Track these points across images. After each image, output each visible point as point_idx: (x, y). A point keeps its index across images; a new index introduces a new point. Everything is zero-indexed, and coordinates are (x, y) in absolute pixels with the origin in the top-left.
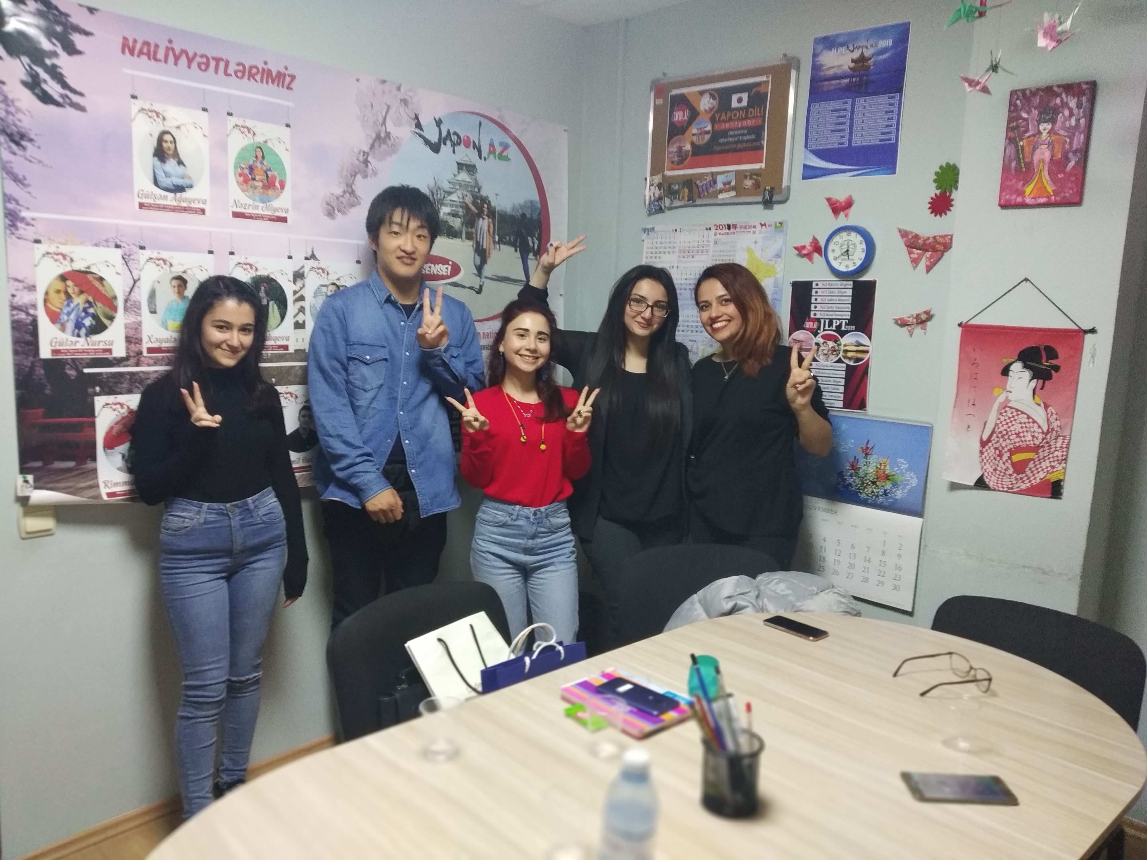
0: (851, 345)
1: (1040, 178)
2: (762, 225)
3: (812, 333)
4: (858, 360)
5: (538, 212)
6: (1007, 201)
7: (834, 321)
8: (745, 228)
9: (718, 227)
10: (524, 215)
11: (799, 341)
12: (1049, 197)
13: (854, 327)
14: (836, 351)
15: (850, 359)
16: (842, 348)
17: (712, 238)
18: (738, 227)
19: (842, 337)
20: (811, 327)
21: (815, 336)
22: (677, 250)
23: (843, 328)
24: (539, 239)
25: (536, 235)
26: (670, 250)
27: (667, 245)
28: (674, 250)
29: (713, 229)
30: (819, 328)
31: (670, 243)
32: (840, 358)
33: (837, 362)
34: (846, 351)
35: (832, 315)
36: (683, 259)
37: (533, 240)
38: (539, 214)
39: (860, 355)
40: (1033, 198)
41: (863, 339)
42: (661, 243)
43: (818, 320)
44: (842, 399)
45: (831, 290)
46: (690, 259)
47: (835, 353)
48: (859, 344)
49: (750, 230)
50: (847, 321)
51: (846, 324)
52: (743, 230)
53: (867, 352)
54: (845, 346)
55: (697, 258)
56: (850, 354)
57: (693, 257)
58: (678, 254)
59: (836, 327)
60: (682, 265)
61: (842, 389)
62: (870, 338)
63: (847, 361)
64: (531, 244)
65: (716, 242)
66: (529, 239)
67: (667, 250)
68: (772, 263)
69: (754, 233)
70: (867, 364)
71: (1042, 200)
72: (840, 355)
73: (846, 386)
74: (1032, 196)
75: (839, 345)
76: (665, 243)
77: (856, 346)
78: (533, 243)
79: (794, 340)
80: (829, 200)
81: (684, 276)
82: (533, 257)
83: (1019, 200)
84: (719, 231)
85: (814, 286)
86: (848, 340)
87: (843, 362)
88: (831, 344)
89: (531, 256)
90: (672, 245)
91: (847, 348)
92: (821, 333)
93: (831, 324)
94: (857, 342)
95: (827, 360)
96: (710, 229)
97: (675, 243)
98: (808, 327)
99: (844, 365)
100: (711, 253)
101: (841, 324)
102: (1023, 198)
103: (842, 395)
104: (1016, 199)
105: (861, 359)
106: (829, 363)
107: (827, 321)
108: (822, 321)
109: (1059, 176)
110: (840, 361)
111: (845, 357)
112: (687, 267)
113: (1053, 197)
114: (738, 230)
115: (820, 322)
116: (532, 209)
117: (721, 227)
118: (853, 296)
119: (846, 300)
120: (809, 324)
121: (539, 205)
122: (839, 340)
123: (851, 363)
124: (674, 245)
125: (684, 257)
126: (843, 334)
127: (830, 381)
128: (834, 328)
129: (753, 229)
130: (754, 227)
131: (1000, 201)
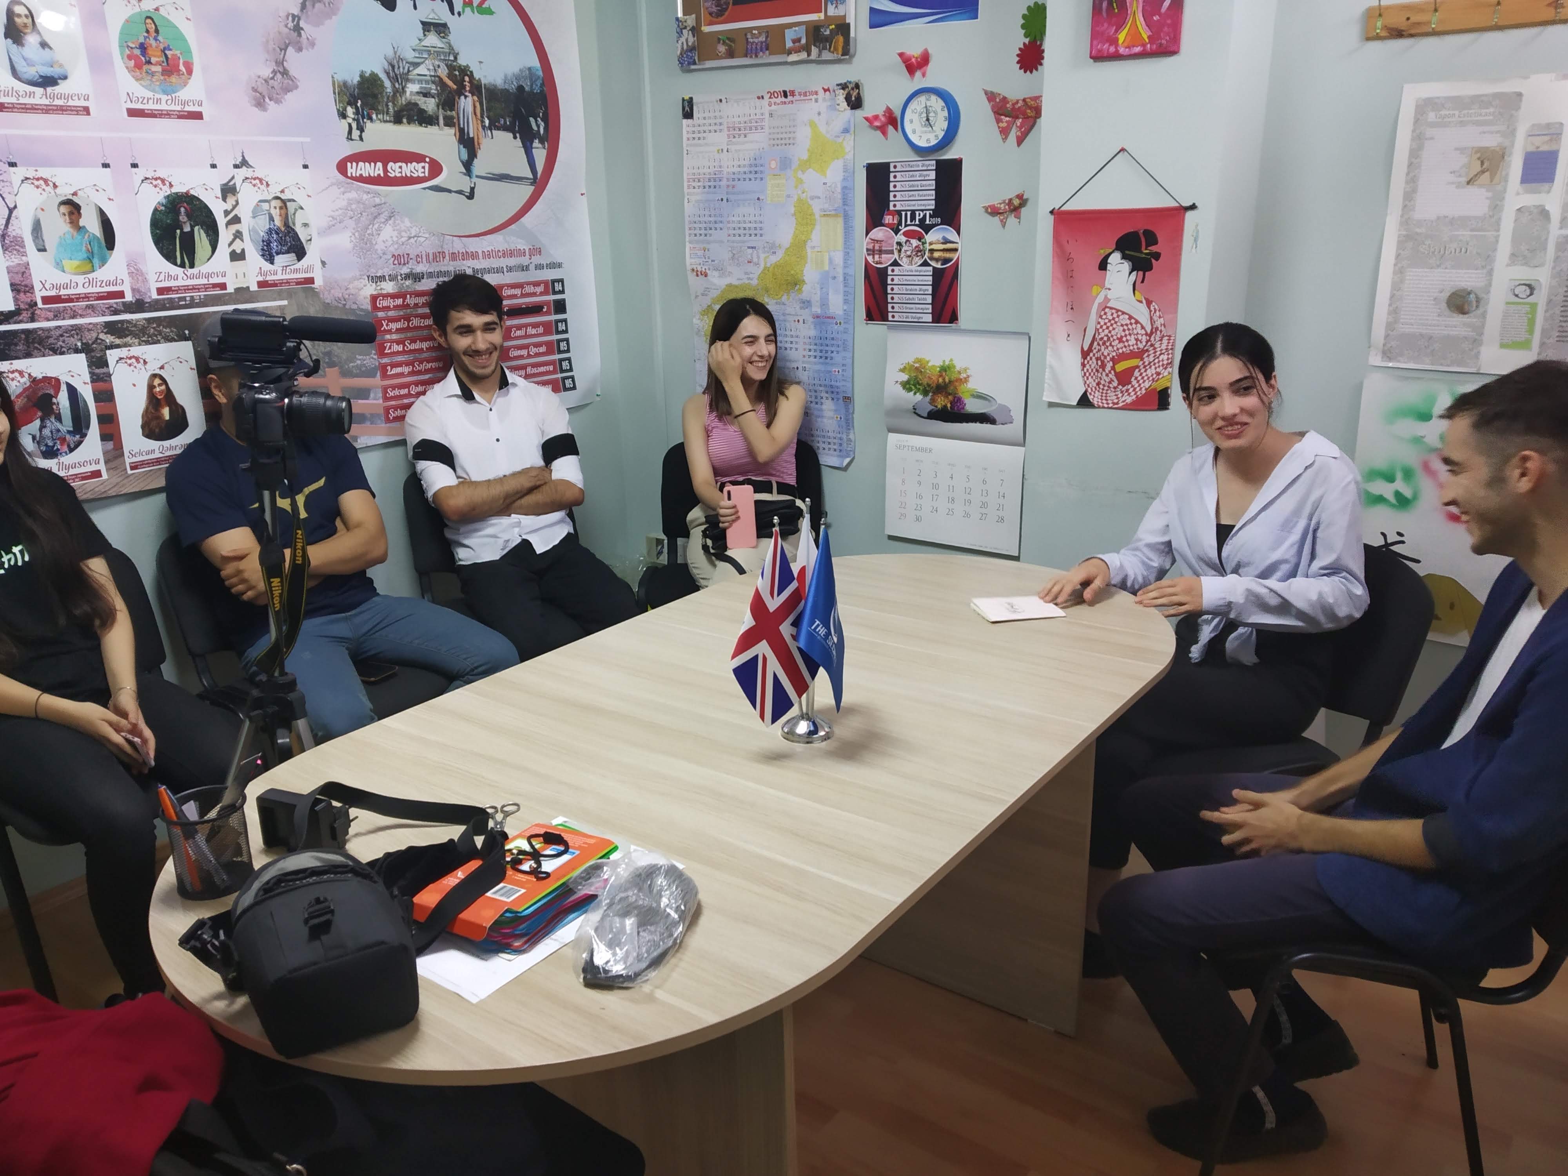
0: (938, 243)
1: (1134, 21)
2: (825, 90)
3: (892, 229)
4: (946, 261)
5: (539, 83)
6: (1099, 51)
7: (917, 213)
8: (805, 94)
9: (772, 95)
10: (520, 88)
11: (877, 241)
12: (1144, 45)
13: (939, 220)
14: (920, 251)
15: (937, 260)
16: (928, 247)
17: (767, 109)
18: (797, 94)
19: (927, 234)
20: (891, 222)
21: (896, 234)
22: (724, 127)
23: (927, 222)
24: (545, 120)
25: (541, 114)
26: (717, 128)
27: (712, 121)
28: (721, 127)
29: (767, 96)
30: (900, 223)
31: (715, 117)
32: (926, 260)
33: (923, 265)
34: (932, 251)
35: (914, 205)
36: (734, 140)
37: (536, 121)
38: (543, 85)
39: (948, 255)
40: (1126, 48)
41: (952, 235)
42: (705, 118)
43: (899, 213)
44: (930, 311)
45: (911, 173)
46: (742, 139)
47: (919, 254)
48: (946, 241)
49: (811, 97)
50: (931, 212)
51: (931, 216)
52: (802, 97)
53: (956, 250)
54: (931, 244)
55: (750, 137)
56: (936, 255)
57: (745, 136)
58: (726, 132)
59: (920, 220)
60: (732, 148)
61: (929, 299)
62: (959, 234)
63: (933, 263)
64: (535, 128)
65: (771, 115)
66: (532, 119)
67: (712, 128)
68: (840, 140)
69: (816, 100)
70: (956, 266)
71: (1138, 49)
72: (926, 257)
73: (934, 295)
74: (1126, 44)
75: (924, 243)
76: (709, 118)
77: (943, 243)
78: (538, 126)
79: (872, 240)
80: (901, 55)
81: (736, 163)
82: (540, 145)
83: (1112, 49)
84: (774, 100)
85: (892, 169)
86: (933, 237)
87: (929, 265)
88: (915, 242)
89: (536, 143)
90: (718, 121)
91: (934, 247)
92: (904, 229)
93: (913, 218)
94: (944, 238)
95: (911, 263)
96: (763, 97)
97: (721, 117)
98: (887, 222)
99: (931, 268)
100: (767, 130)
101: (925, 216)
102: (1116, 48)
103: (930, 306)
104: (1108, 49)
105: (950, 260)
106: (914, 267)
107: (909, 213)
108: (903, 213)
109: (1155, 18)
110: (925, 264)
111: (931, 259)
112: (739, 150)
113: (1149, 46)
114: (797, 97)
115: (901, 216)
116: (531, 80)
117: (776, 95)
118: (937, 180)
119: (930, 185)
120: (888, 219)
121: (540, 73)
122: (924, 237)
123: (939, 266)
124: (721, 121)
125: (734, 137)
126: (927, 229)
127: (916, 290)
128: (917, 222)
129: (815, 96)
130: (816, 93)
131: (1091, 52)
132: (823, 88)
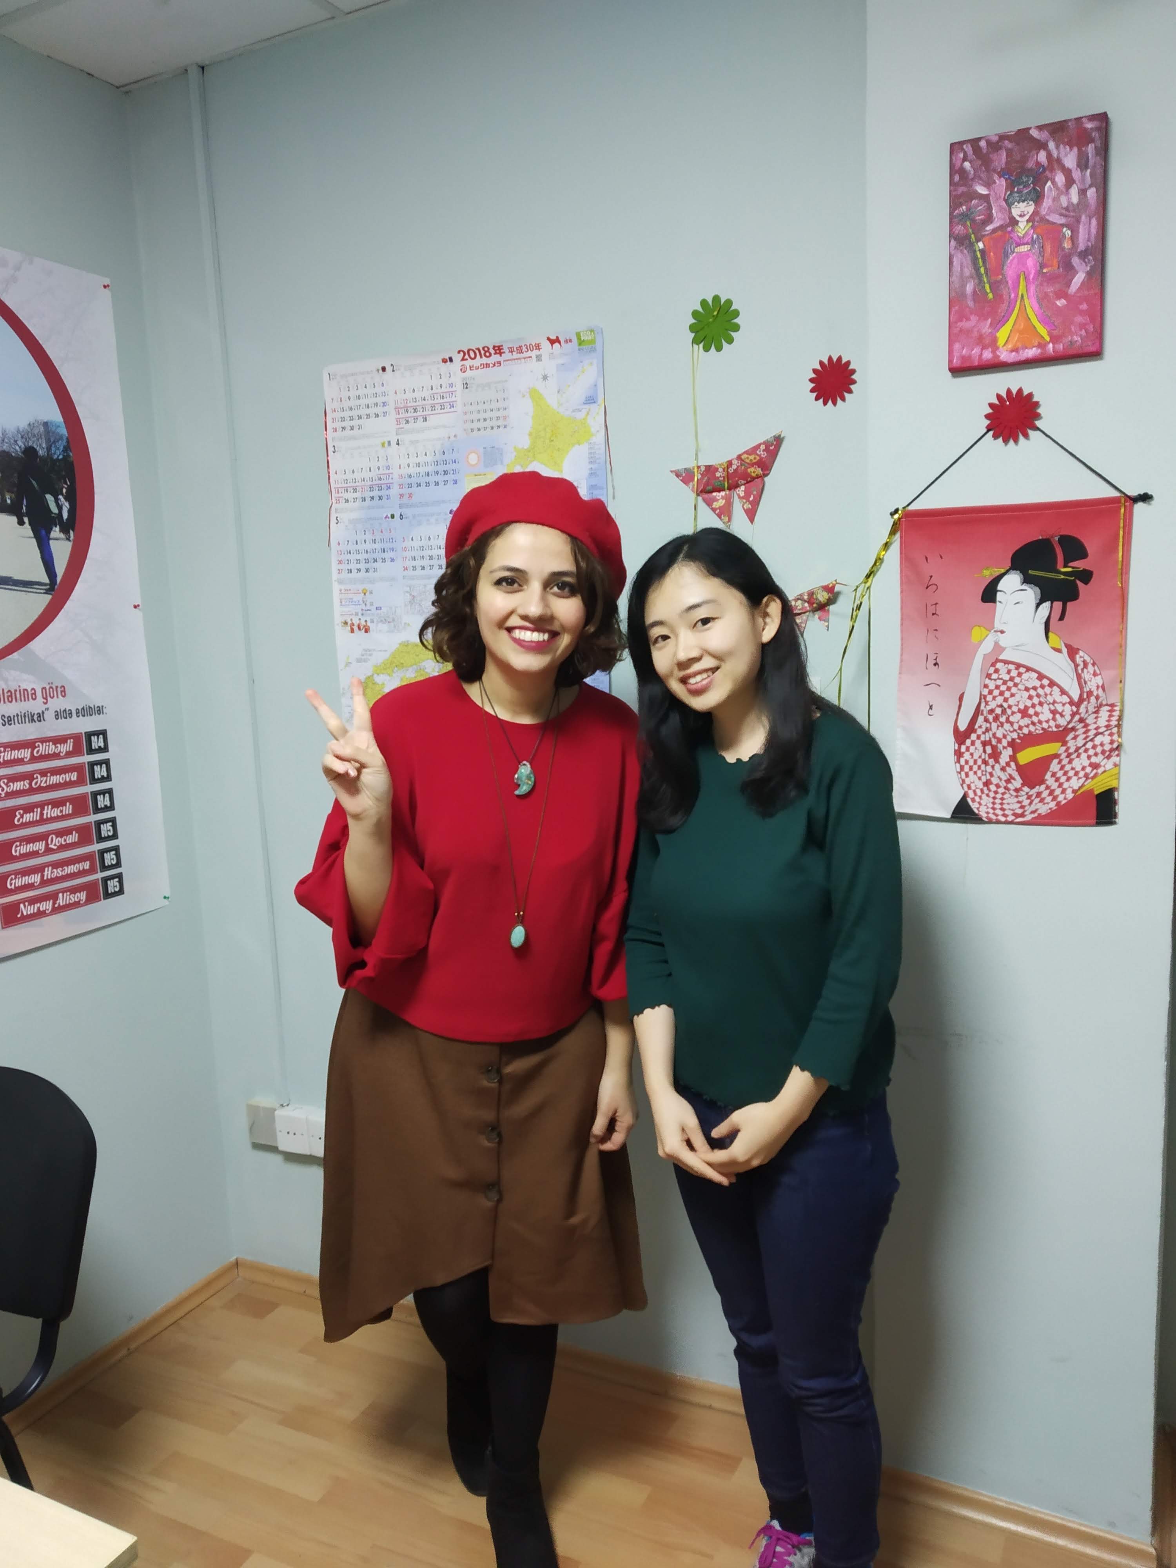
2: (552, 342)
9: (465, 354)
10: (30, 451)
12: (1042, 346)
17: (458, 378)
18: (507, 351)
22: (391, 408)
26: (379, 410)
27: (371, 401)
28: (386, 409)
29: (458, 358)
31: (376, 395)
36: (407, 426)
42: (358, 398)
46: (420, 423)
49: (529, 354)
52: (515, 355)
55: (433, 420)
57: (425, 420)
58: (393, 416)
60: (406, 438)
65: (466, 385)
66: (49, 498)
67: (372, 411)
68: (582, 414)
69: (539, 358)
74: (1010, 346)
76: (366, 396)
78: (59, 507)
81: (413, 460)
82: (62, 535)
84: (469, 362)
90: (380, 400)
96: (451, 360)
97: (384, 394)
100: (460, 408)
112: (417, 441)
114: (507, 355)
117: (472, 355)
124: (383, 399)
125: (407, 422)
129: (536, 352)
130: (538, 347)
132: (549, 339)
